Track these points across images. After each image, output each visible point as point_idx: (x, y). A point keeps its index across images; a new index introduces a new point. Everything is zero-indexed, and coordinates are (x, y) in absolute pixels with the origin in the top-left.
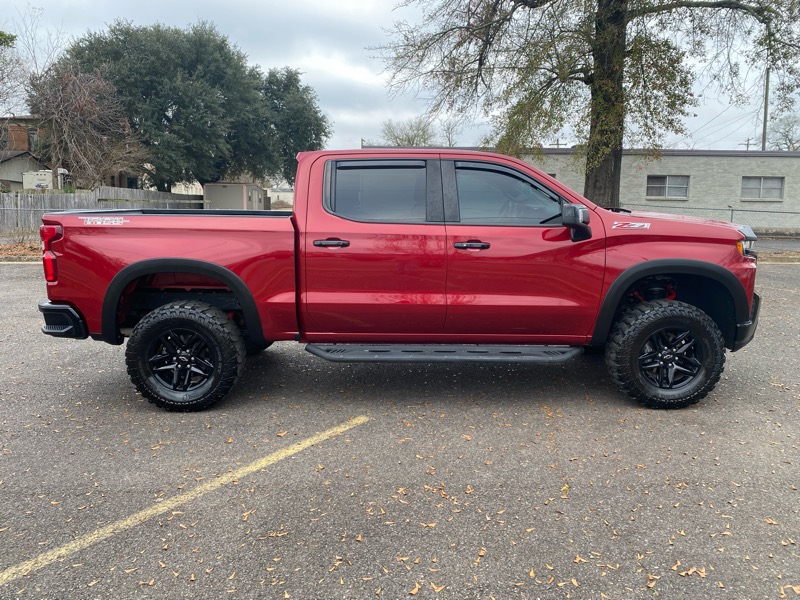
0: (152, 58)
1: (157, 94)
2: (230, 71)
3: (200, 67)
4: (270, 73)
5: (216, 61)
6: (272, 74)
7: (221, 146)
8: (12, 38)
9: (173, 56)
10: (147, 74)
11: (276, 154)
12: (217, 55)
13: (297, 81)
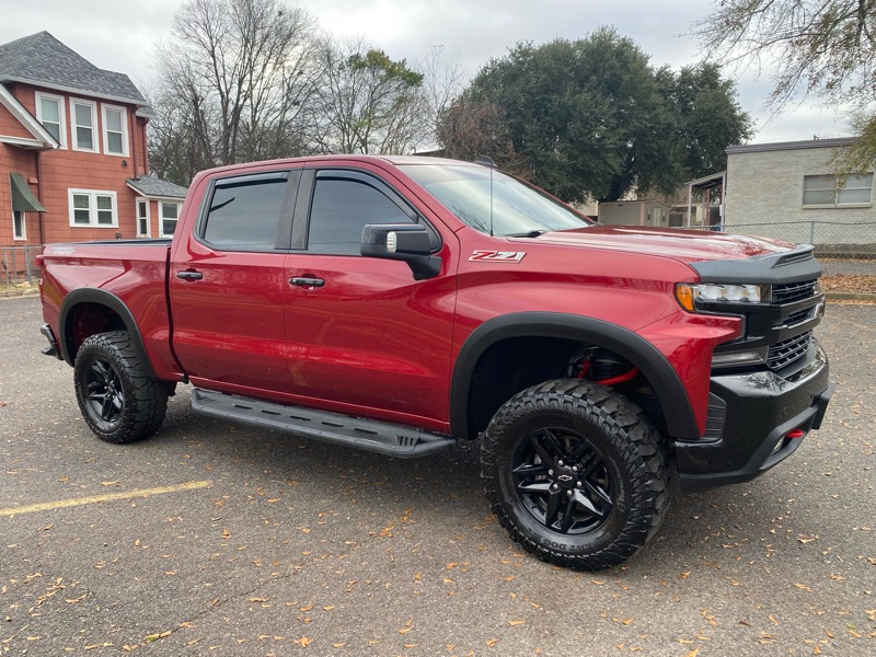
0: (544, 76)
1: (546, 112)
2: (627, 77)
3: (594, 78)
4: (682, 72)
5: (612, 68)
6: (685, 73)
7: (610, 161)
8: (421, 77)
9: (566, 70)
10: (538, 94)
11: (677, 165)
12: (614, 61)
13: (717, 76)
